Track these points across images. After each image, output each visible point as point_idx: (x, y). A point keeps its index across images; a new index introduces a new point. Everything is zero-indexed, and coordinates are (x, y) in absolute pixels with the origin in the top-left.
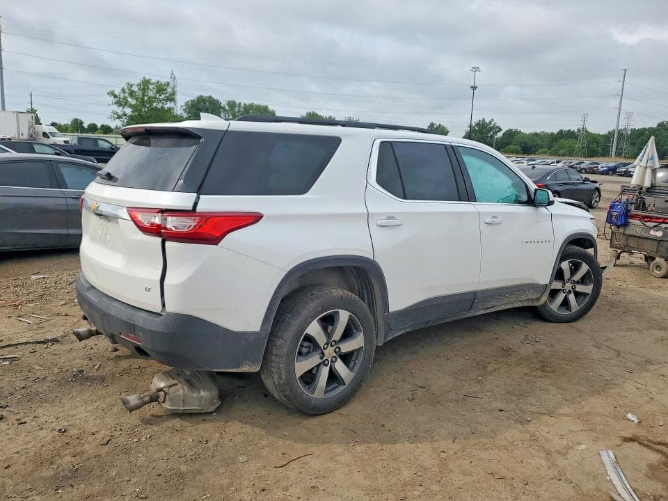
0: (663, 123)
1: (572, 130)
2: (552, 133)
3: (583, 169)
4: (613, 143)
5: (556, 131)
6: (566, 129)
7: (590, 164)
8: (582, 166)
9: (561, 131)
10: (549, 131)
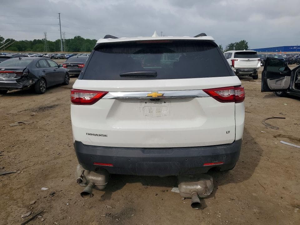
0: (76, 37)
1: (40, 40)
2: (31, 41)
3: (59, 57)
4: (61, 45)
5: (32, 40)
6: (37, 39)
7: (61, 55)
8: (58, 56)
9: (35, 40)
10: (29, 40)
